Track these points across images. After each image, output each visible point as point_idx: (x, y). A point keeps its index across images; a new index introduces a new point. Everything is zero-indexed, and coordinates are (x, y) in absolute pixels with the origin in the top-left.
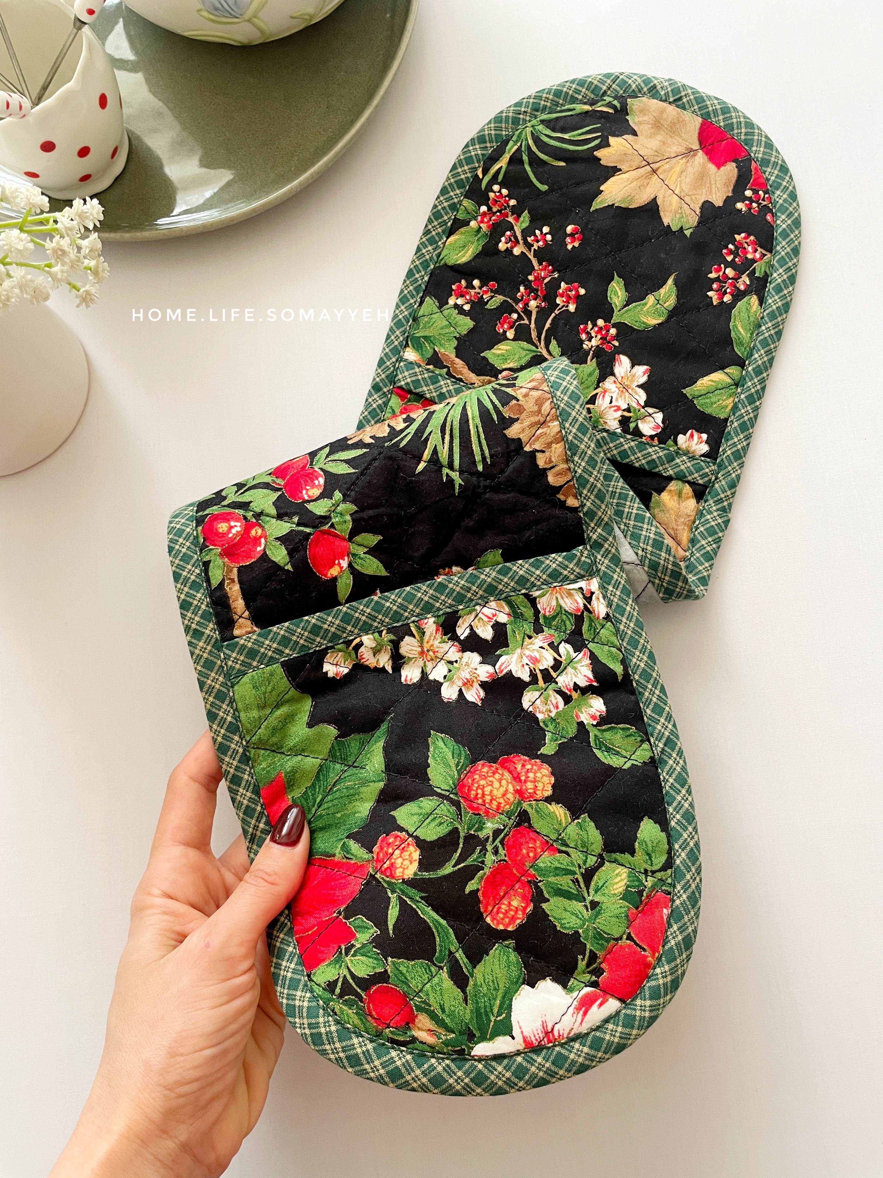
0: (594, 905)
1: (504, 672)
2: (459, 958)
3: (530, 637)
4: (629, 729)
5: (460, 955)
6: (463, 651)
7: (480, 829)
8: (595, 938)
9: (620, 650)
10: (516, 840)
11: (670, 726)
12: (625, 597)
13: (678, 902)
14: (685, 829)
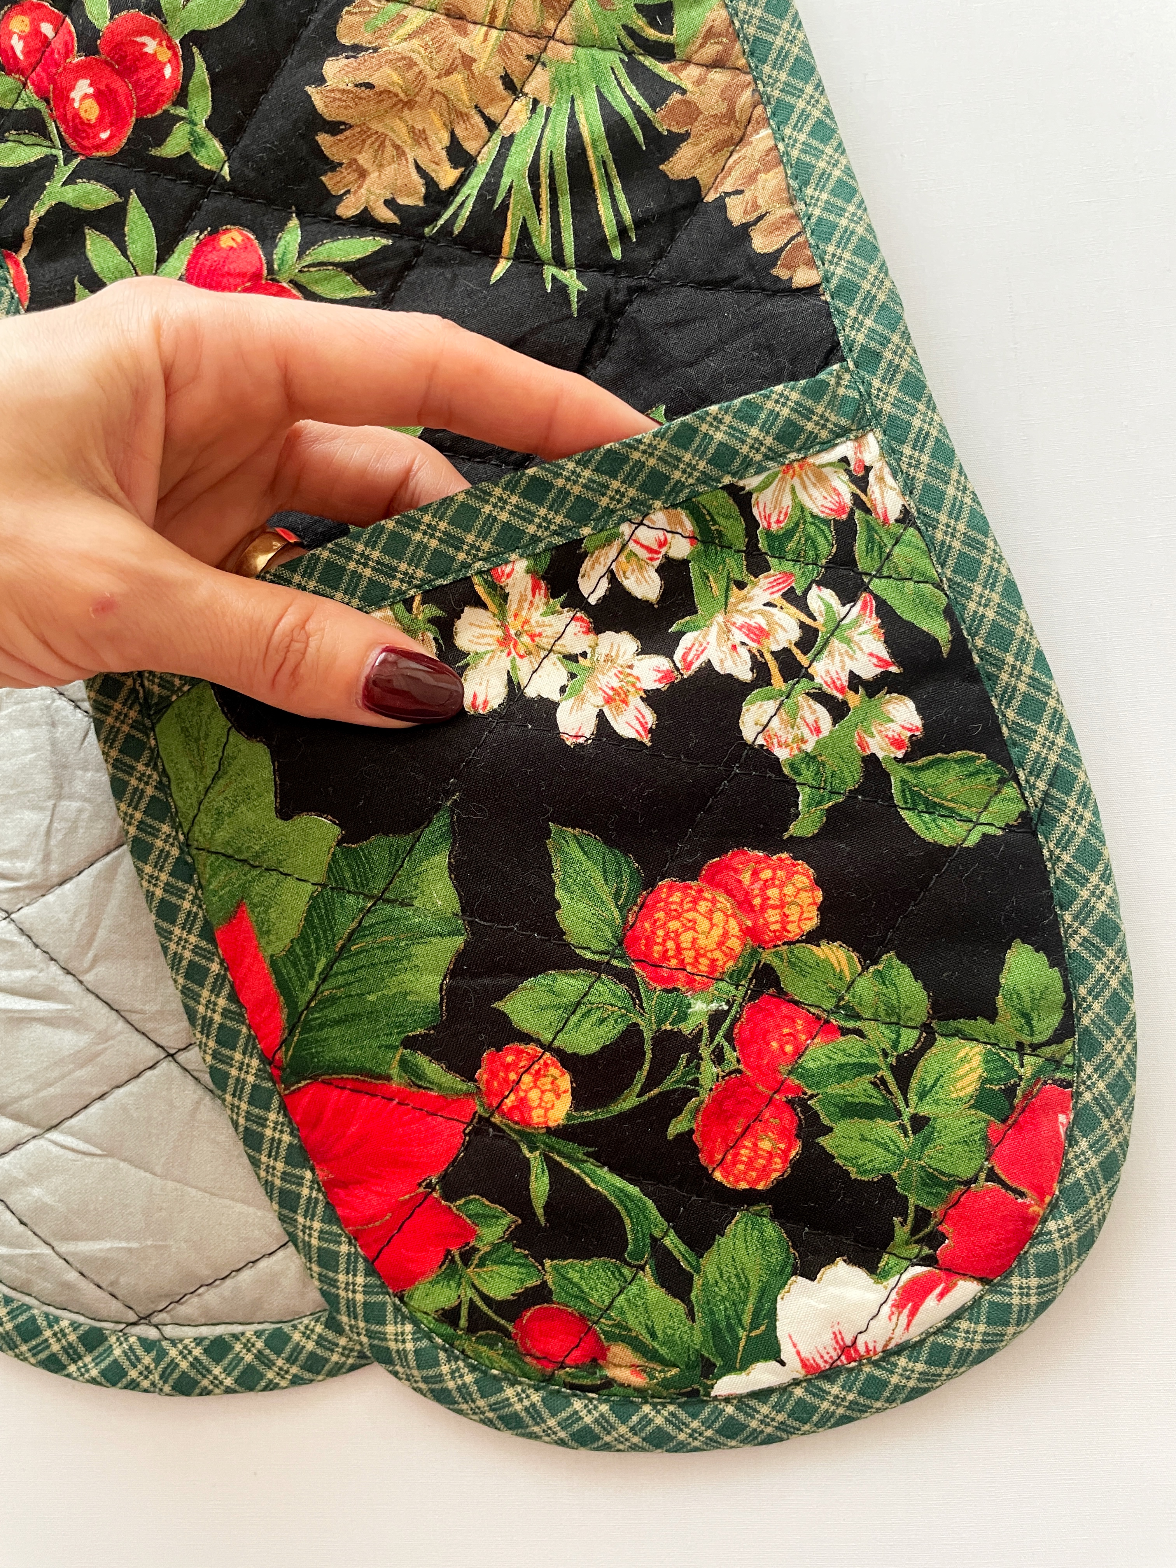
0: (919, 1123)
1: (695, 667)
2: (670, 1247)
3: (741, 585)
4: (972, 759)
5: (672, 1241)
6: (598, 629)
7: (683, 1017)
8: (925, 1184)
9: (940, 588)
10: (756, 1025)
11: (1060, 741)
12: (941, 467)
13: (1087, 1096)
14: (1099, 954)
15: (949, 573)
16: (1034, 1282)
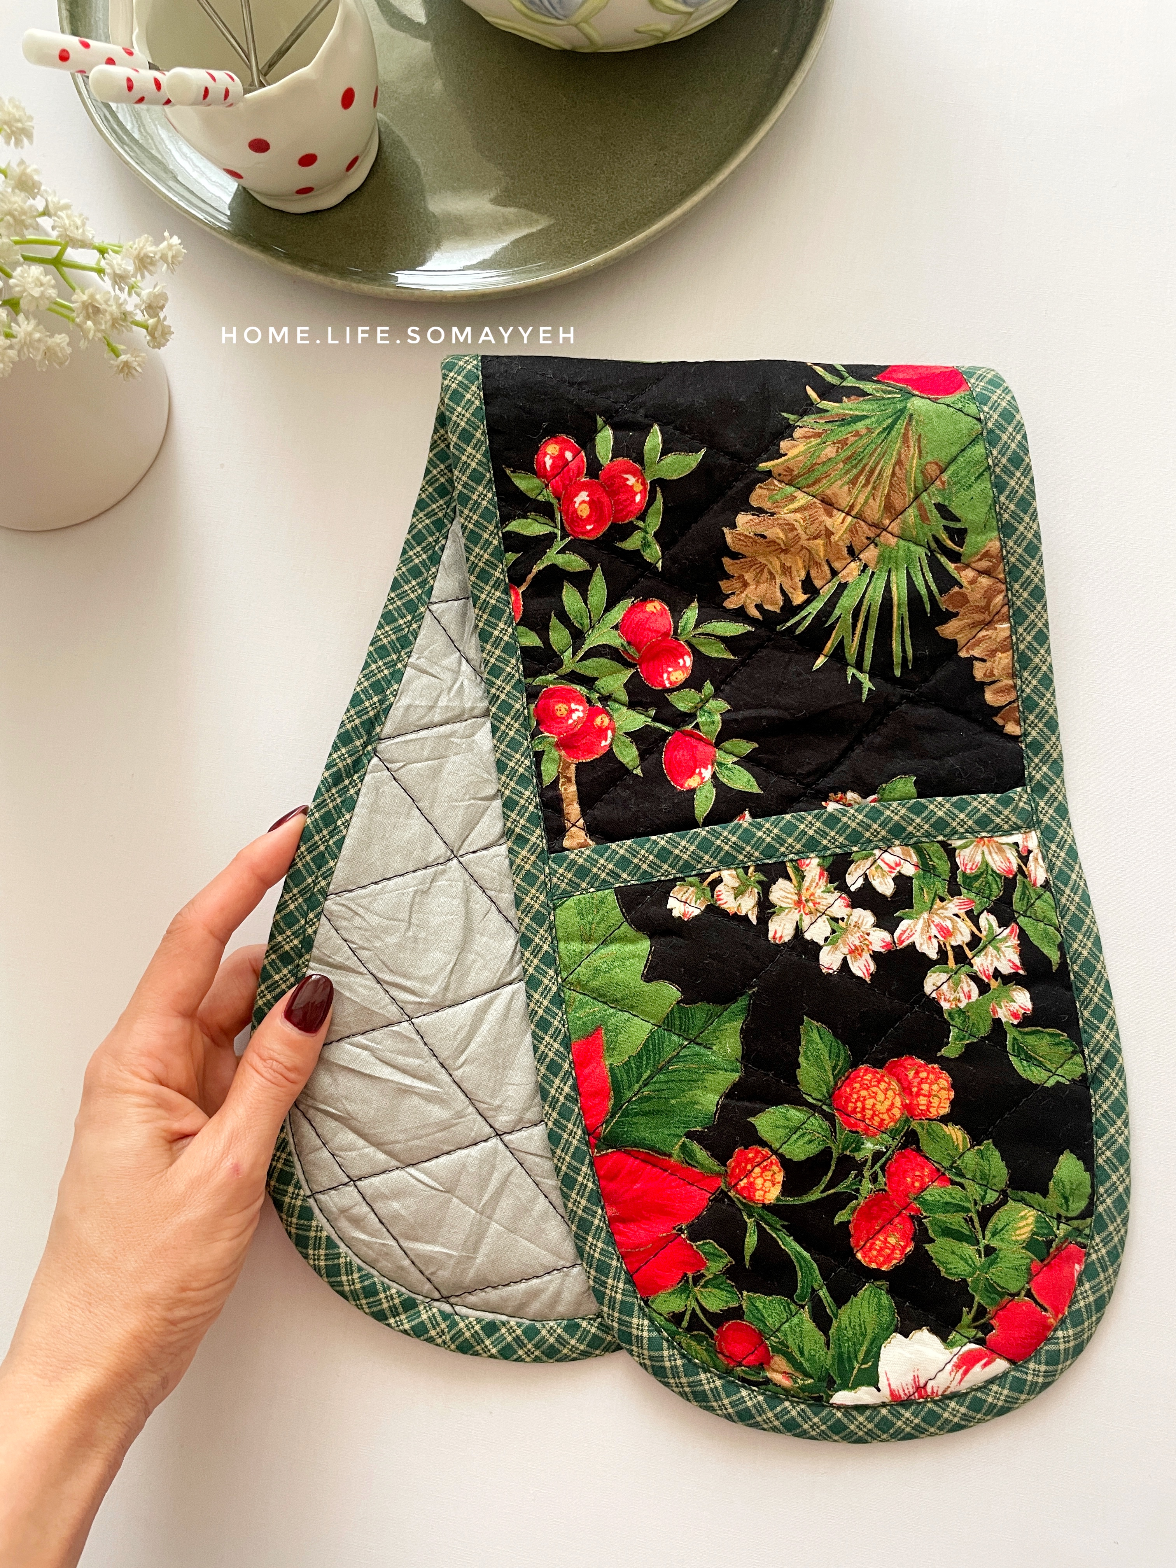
0: (989, 1251)
1: (905, 944)
2: (823, 1297)
3: (942, 900)
4: (1059, 1035)
5: (823, 1293)
6: (853, 906)
7: (858, 1149)
8: (987, 1290)
9: (1058, 931)
10: (900, 1166)
11: (1112, 1036)
12: (1070, 861)
13: (1094, 1257)
14: (1115, 1169)
15: (1065, 923)
16: (1043, 1368)
